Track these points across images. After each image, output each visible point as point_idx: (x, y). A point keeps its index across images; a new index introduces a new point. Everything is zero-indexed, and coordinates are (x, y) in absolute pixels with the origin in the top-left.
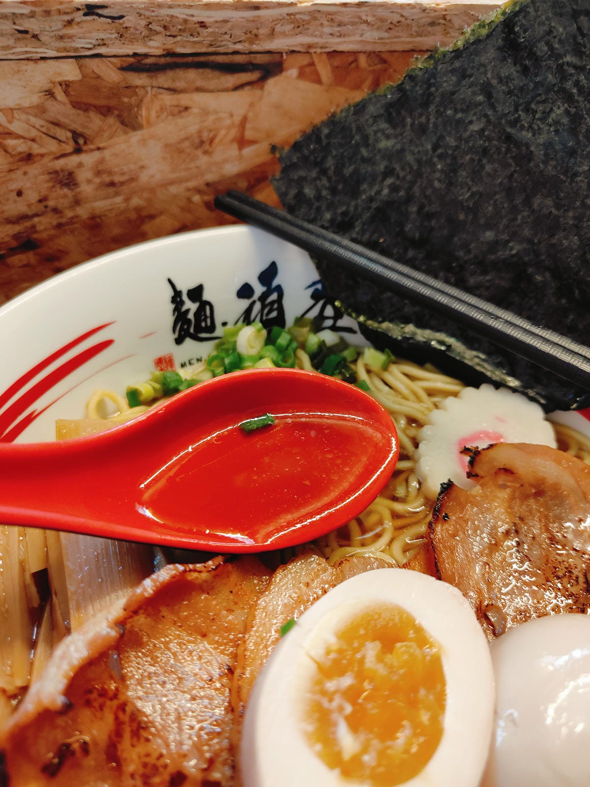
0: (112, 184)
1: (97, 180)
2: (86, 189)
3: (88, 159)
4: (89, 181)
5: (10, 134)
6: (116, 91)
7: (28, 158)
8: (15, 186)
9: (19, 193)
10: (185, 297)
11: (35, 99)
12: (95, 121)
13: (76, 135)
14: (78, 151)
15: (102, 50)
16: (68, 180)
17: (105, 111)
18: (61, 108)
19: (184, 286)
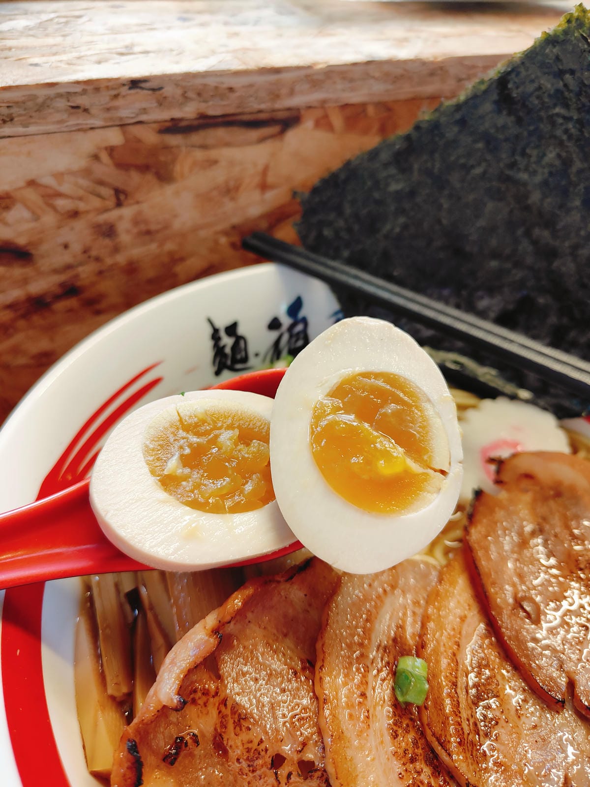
0: (148, 233)
1: (135, 230)
2: (124, 238)
3: (127, 212)
4: (128, 232)
5: (59, 195)
6: (154, 151)
7: (75, 214)
8: (61, 240)
9: (66, 246)
10: (222, 334)
11: (81, 163)
12: (135, 177)
13: (118, 192)
14: (119, 204)
15: (144, 118)
16: (108, 231)
17: (144, 168)
18: (106, 169)
19: (222, 323)
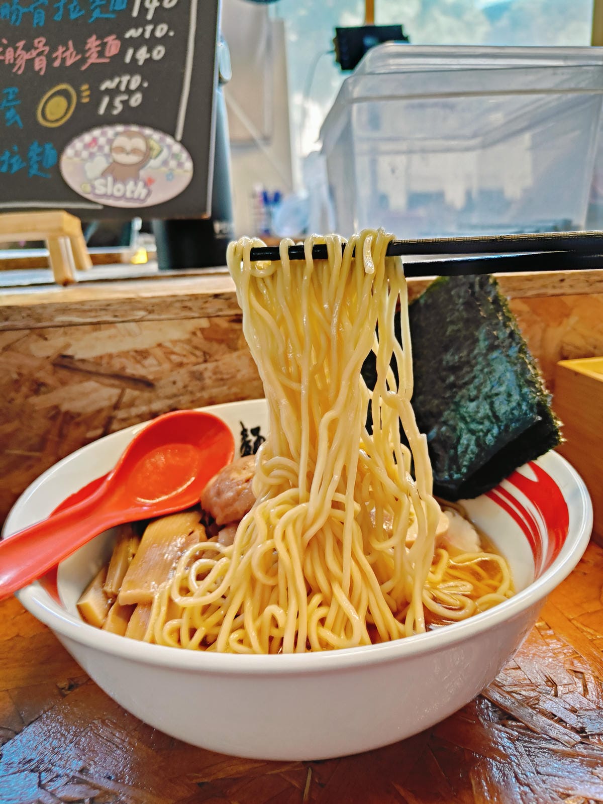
0: (222, 379)
1: (214, 377)
2: (208, 382)
3: (210, 366)
4: (210, 378)
5: (173, 353)
6: (227, 331)
7: (181, 365)
8: (172, 379)
9: (174, 383)
10: (249, 433)
11: (186, 336)
12: (215, 346)
13: (205, 353)
14: (205, 361)
15: (220, 313)
16: (198, 376)
17: (220, 342)
18: (199, 340)
19: (249, 426)
